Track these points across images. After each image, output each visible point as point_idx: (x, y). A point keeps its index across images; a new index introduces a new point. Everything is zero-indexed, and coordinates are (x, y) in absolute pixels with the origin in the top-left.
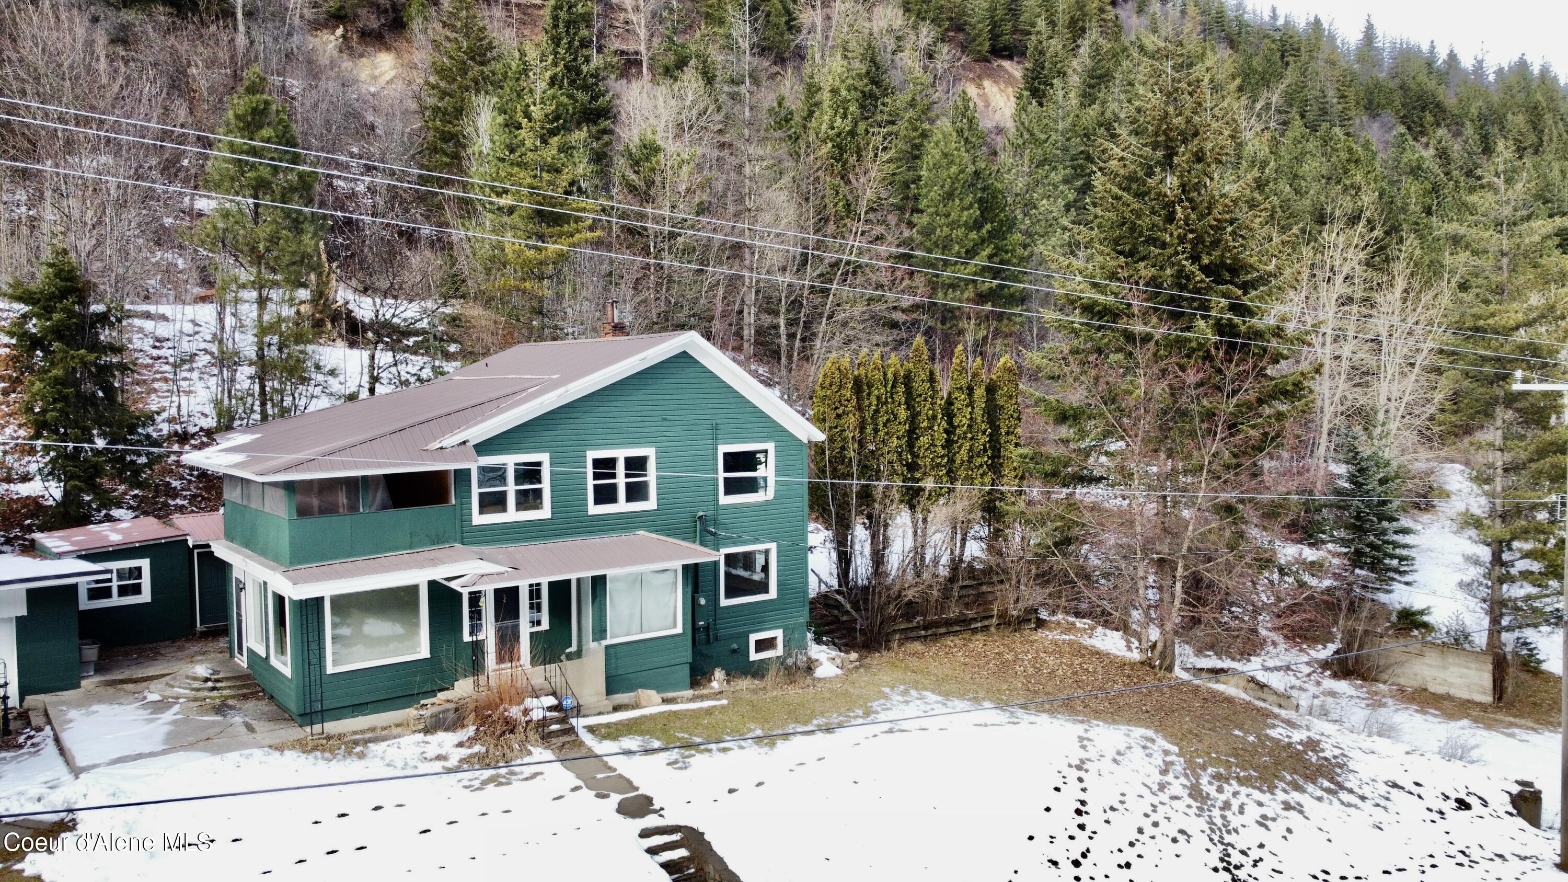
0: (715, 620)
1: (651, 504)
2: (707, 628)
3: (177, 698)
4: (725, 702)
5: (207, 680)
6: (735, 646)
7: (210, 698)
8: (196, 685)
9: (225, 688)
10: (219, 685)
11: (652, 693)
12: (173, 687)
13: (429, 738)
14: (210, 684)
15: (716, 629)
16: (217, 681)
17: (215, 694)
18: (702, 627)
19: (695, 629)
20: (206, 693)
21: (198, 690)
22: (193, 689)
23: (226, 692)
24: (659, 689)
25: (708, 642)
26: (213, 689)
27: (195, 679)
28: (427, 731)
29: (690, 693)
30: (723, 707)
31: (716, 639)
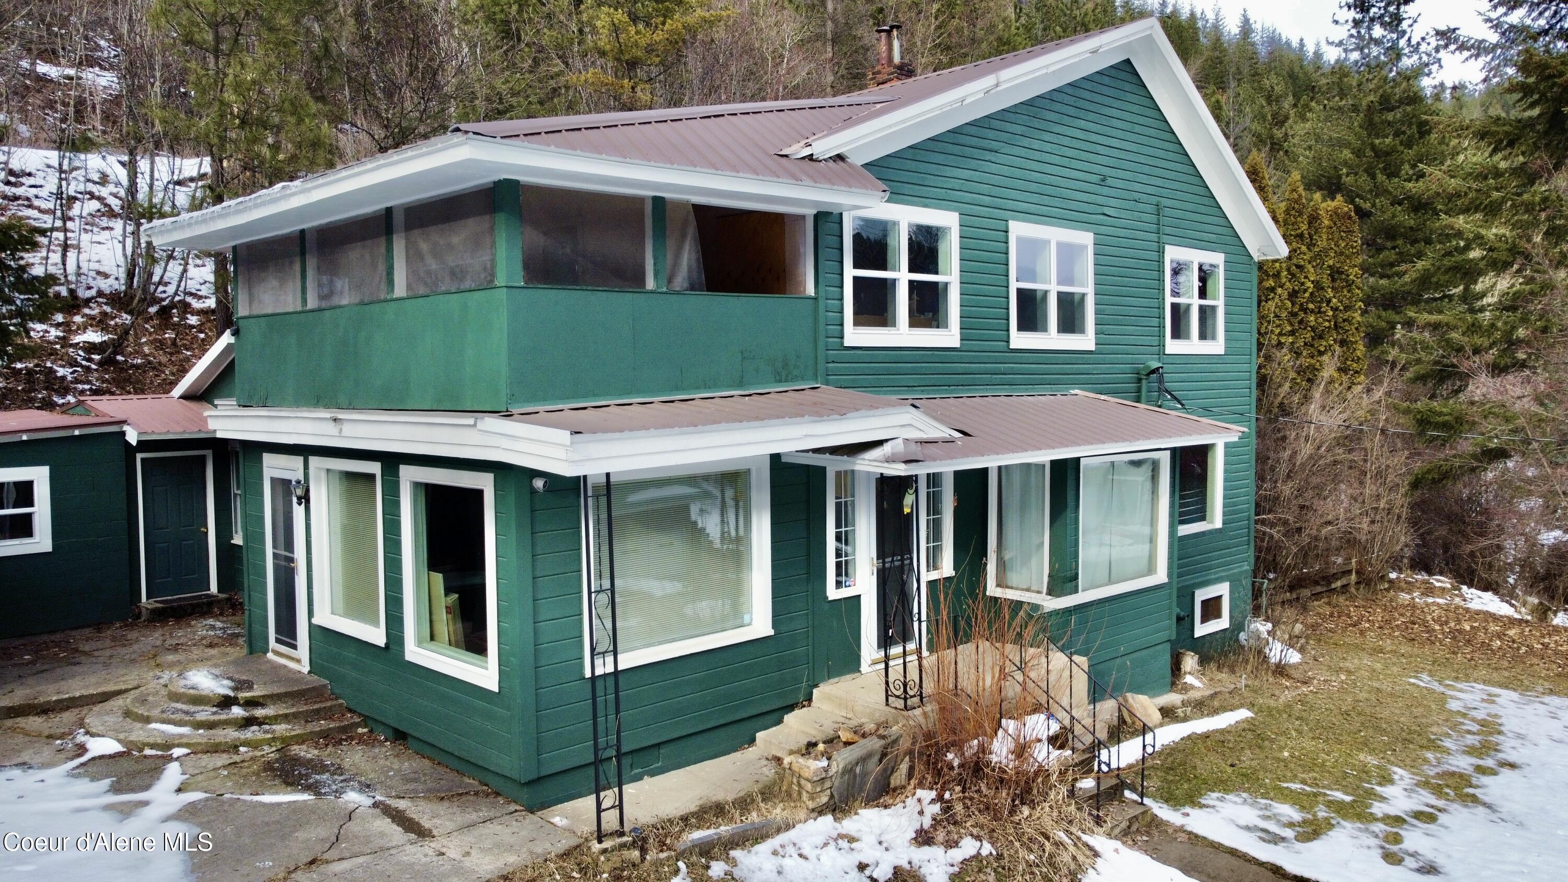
3: (168, 746)
5: (226, 702)
6: (1178, 611)
7: (246, 743)
8: (205, 714)
9: (275, 719)
10: (259, 712)
12: (147, 720)
14: (237, 711)
16: (251, 703)
17: (252, 733)
20: (231, 734)
21: (210, 725)
22: (198, 725)
23: (281, 729)
26: (249, 722)
27: (199, 700)
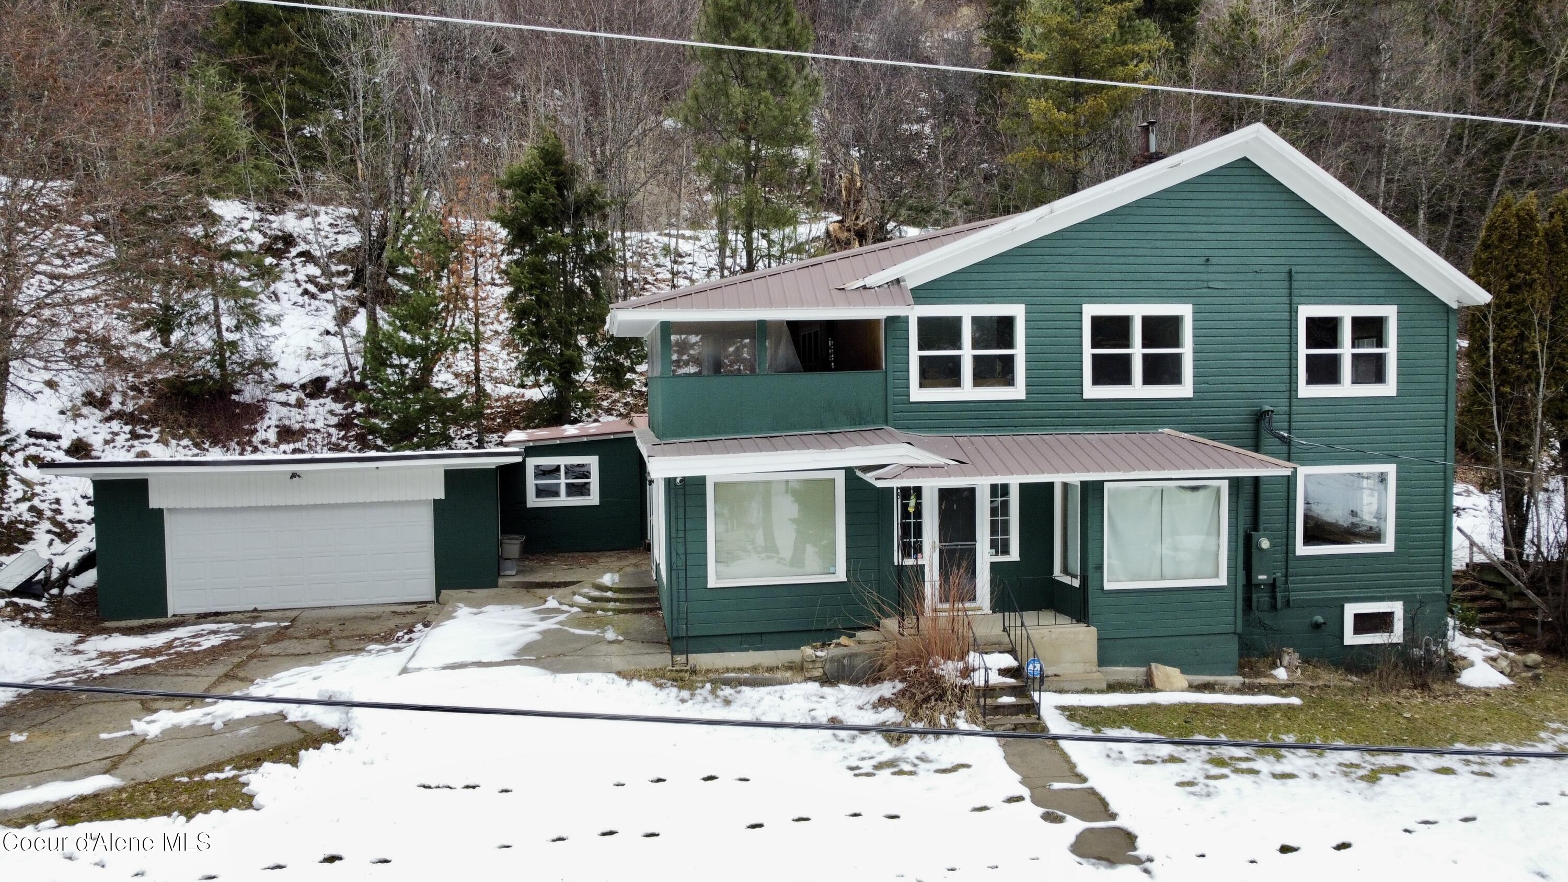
0: (1286, 576)
1: (1185, 390)
2: (1273, 586)
3: (572, 606)
4: (1295, 701)
5: (608, 589)
6: (1319, 619)
8: (597, 594)
9: (618, 600)
10: (616, 596)
11: (1174, 672)
13: (827, 690)
14: (609, 594)
15: (1287, 590)
18: (1263, 582)
19: (1250, 585)
20: (601, 604)
21: (596, 599)
22: (591, 599)
23: (620, 605)
24: (1185, 669)
25: (1274, 607)
26: (610, 600)
27: (599, 587)
28: (827, 680)
29: (1237, 680)
30: (1291, 707)
31: (1288, 604)
